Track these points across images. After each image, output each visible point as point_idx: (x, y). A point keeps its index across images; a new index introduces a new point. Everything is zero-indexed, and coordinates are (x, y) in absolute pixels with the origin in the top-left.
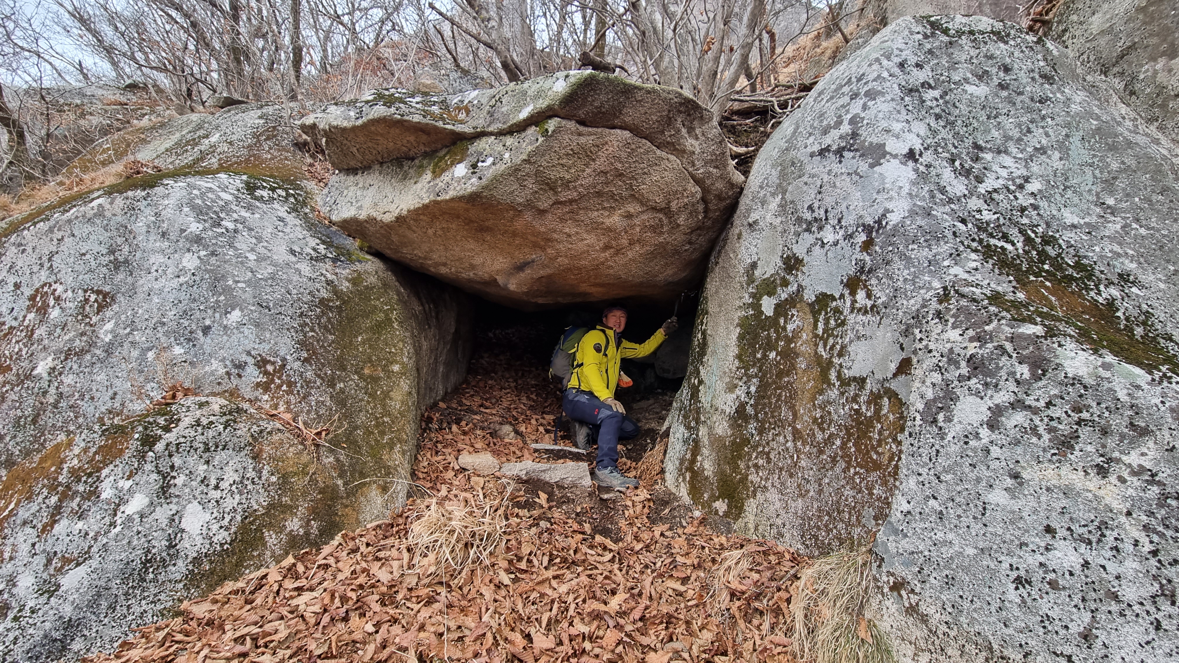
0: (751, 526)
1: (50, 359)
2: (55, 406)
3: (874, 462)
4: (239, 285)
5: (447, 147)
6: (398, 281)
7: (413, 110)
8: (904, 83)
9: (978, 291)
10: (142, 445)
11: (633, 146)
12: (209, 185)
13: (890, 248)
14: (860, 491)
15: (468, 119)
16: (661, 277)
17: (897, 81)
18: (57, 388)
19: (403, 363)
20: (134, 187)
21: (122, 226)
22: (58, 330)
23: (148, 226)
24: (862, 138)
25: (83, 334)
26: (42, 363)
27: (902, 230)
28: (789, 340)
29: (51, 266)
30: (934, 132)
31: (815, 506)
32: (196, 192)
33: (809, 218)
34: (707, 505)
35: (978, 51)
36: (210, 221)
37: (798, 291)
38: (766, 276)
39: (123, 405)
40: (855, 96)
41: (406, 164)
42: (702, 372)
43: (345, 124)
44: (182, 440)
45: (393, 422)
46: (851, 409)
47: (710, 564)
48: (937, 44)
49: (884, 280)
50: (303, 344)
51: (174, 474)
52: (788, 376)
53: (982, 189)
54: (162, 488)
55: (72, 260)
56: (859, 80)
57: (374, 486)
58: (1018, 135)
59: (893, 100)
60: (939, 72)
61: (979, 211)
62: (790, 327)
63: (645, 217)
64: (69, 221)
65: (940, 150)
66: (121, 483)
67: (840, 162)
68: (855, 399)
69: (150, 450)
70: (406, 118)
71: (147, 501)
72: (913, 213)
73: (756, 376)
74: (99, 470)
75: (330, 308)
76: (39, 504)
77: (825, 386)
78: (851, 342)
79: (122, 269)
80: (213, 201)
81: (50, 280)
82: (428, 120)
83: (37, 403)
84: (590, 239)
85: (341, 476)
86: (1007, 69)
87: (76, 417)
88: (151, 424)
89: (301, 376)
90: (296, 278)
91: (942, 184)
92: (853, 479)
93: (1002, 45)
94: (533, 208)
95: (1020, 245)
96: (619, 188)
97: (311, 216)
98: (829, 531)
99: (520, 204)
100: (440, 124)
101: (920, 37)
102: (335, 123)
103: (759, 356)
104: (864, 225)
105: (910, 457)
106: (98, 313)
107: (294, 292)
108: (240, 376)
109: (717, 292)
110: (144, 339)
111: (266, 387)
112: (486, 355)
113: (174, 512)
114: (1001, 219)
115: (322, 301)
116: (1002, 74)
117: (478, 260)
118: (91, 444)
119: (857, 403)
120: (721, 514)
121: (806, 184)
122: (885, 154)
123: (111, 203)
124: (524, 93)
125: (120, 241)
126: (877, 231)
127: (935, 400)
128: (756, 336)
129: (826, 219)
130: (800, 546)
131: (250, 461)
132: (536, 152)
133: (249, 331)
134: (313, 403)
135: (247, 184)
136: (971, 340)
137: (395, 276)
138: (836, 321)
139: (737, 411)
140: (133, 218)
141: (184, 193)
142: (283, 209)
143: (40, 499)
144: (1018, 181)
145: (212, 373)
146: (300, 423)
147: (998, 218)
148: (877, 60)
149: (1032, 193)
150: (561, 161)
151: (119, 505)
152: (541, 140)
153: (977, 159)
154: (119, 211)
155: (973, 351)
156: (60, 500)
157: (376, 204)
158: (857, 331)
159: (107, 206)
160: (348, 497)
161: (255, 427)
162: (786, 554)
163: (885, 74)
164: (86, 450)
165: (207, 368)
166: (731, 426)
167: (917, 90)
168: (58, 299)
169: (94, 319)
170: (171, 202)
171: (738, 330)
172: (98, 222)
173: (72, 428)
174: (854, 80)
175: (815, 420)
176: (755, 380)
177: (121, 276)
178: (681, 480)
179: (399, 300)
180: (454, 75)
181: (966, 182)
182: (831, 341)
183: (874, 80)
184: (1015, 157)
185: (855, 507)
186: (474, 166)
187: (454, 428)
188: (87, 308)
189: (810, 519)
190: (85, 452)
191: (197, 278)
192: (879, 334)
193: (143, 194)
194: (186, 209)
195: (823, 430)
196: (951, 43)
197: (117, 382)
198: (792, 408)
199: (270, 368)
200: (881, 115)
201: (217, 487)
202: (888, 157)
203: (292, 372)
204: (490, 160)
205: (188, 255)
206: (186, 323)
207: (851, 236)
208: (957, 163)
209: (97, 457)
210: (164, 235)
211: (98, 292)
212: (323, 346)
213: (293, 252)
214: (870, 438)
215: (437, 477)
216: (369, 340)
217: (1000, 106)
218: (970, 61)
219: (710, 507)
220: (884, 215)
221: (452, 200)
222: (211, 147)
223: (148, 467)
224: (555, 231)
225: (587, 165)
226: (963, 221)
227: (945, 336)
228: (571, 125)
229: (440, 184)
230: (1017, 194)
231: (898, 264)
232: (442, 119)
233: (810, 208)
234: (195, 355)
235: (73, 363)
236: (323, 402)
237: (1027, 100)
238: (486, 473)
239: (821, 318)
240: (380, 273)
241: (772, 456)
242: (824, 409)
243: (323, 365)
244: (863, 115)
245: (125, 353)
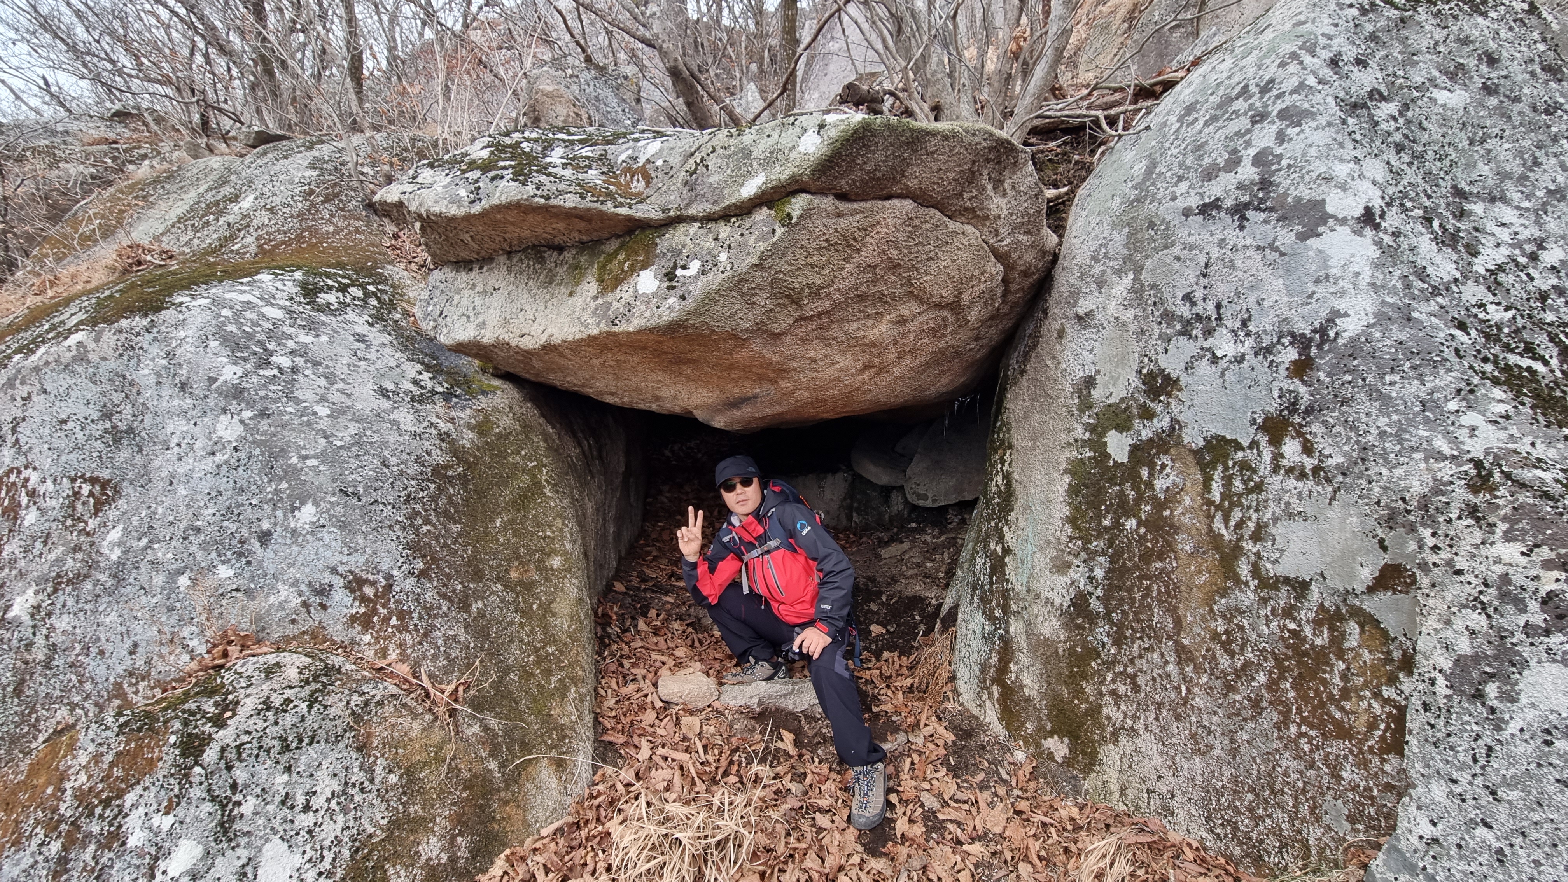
0: (1114, 787)
1: (30, 592)
2: (47, 666)
3: (1338, 724)
4: (310, 463)
5: (618, 236)
6: (543, 415)
7: (562, 186)
8: (1342, 94)
9: (1547, 476)
10: (183, 755)
11: (917, 222)
12: (246, 297)
13: (1348, 378)
14: (1312, 765)
15: (649, 191)
16: (933, 390)
17: (1331, 91)
18: (47, 637)
19: (565, 553)
20: (129, 310)
21: (117, 375)
22: (39, 545)
23: (158, 374)
24: (1281, 190)
25: (77, 549)
26: (19, 600)
27: (1367, 348)
28: (1160, 505)
29: (17, 440)
30: (1397, 175)
31: (1227, 773)
32: (226, 312)
33: (1187, 314)
34: (1034, 741)
35: (1445, 32)
36: (253, 359)
37: (1173, 428)
38: (1111, 400)
39: (148, 662)
40: (1259, 118)
41: (552, 257)
42: (1008, 536)
43: (453, 210)
44: (245, 738)
45: (561, 652)
46: (1283, 628)
47: (1063, 858)
48: (1382, 23)
49: (1338, 429)
50: (415, 548)
51: (238, 797)
52: (1161, 558)
53: (1480, 266)
54: (222, 824)
55: (47, 431)
56: (1264, 90)
57: (544, 763)
58: (1519, 170)
59: (1329, 124)
60: (1390, 70)
61: (1482, 305)
62: (1160, 484)
63: (923, 318)
64: (36, 369)
65: (1409, 205)
66: (156, 820)
67: (1242, 228)
68: (1289, 612)
69: (197, 763)
70: (553, 202)
71: (199, 850)
72: (1382, 318)
73: (1104, 553)
74: (121, 794)
75: (450, 480)
76: (32, 855)
77: (1230, 584)
78: (1276, 520)
79: (125, 442)
80: (255, 324)
81: (18, 464)
82: (588, 203)
83: (19, 664)
84: (845, 361)
85: (493, 755)
86: (1492, 60)
87: (81, 682)
88: (192, 713)
89: (417, 600)
90: (393, 437)
91: (1421, 263)
92: (1296, 742)
93: (1480, 20)
94: (764, 332)
95: (1554, 362)
96: (892, 285)
97: (404, 324)
98: (1257, 820)
99: (746, 330)
100: (609, 207)
101: (1354, 12)
102: (436, 209)
103: (1107, 523)
104: (1292, 334)
105: (1429, 747)
106: (96, 514)
107: (393, 461)
108: (324, 607)
109: (1026, 417)
110: (170, 555)
111: (365, 622)
112: (666, 488)
113: (244, 860)
114: (1518, 317)
115: (438, 471)
116: (1484, 69)
117: (666, 392)
118: (104, 749)
119: (1294, 619)
120: (1060, 760)
121: (1178, 258)
122: (1325, 218)
123: (97, 340)
124: (746, 153)
125: (117, 397)
126: (1320, 347)
127: (1476, 659)
128: (1100, 492)
129: (1219, 318)
130: (1205, 835)
131: (354, 755)
132: (774, 251)
133: (331, 537)
134: (440, 642)
135: (304, 285)
136: (1547, 565)
137: (538, 407)
138: (1245, 483)
139: (1073, 603)
140: (133, 362)
141: (208, 316)
142: (361, 320)
143: (35, 842)
144: (1529, 248)
145: (281, 606)
146: (424, 677)
147: (1514, 318)
148: (1294, 56)
149: (1553, 268)
150: (810, 260)
151: (157, 859)
152: (780, 231)
153: (1462, 214)
154: (110, 352)
155: (1555, 586)
156: (65, 848)
157: (507, 321)
158: (1288, 504)
159: (92, 345)
160: (508, 786)
161: (355, 697)
162: (1186, 849)
163: (1312, 81)
164: (97, 758)
165: (272, 599)
166: (1065, 626)
167: (1365, 106)
168: (32, 494)
169: (92, 524)
170: (188, 332)
171: (1067, 479)
172: (80, 370)
173: (77, 699)
174: (1253, 89)
175: (1215, 636)
176: (1101, 559)
177: (124, 454)
178: (985, 697)
179: (549, 448)
180: (586, 76)
181: (1455, 257)
182: (1237, 514)
183: (1294, 92)
184: (1518, 208)
185: (1304, 791)
186: (670, 276)
187: (642, 625)
188: (79, 507)
189: (1219, 793)
190: (96, 763)
191: (243, 455)
192: (1330, 514)
193: (145, 322)
194: (214, 344)
195: (1232, 654)
196: (1403, 20)
197: (137, 628)
198: (1172, 611)
199: (369, 591)
200: (1313, 152)
201: (307, 808)
202: (1331, 222)
203: (403, 597)
204: (695, 266)
205: (225, 419)
206: (233, 528)
207: (1269, 350)
208: (1436, 224)
209: (117, 772)
210: (183, 387)
211: (93, 481)
212: (446, 545)
213: (383, 393)
214: (1325, 682)
215: (632, 724)
216: (512, 521)
217: (1488, 123)
218: (1434, 48)
219: (1038, 745)
220: (1331, 321)
221: (638, 332)
222: (244, 217)
223: (196, 792)
224: (794, 358)
225: (847, 260)
226: (1462, 326)
227: (1491, 551)
228: (828, 203)
229: (616, 305)
230: (1531, 271)
231: (1364, 406)
232: (610, 195)
233: (1188, 298)
234: (252, 579)
235: (66, 597)
236: (454, 638)
237: (1527, 111)
238: (700, 705)
239: (1218, 474)
240: (516, 408)
241: (1141, 681)
242: (1230, 621)
243: (449, 577)
244: (1278, 150)
245: (144, 579)
